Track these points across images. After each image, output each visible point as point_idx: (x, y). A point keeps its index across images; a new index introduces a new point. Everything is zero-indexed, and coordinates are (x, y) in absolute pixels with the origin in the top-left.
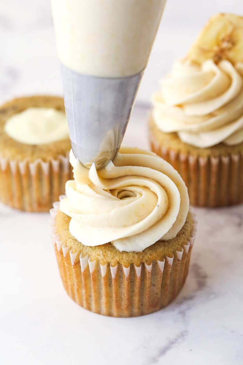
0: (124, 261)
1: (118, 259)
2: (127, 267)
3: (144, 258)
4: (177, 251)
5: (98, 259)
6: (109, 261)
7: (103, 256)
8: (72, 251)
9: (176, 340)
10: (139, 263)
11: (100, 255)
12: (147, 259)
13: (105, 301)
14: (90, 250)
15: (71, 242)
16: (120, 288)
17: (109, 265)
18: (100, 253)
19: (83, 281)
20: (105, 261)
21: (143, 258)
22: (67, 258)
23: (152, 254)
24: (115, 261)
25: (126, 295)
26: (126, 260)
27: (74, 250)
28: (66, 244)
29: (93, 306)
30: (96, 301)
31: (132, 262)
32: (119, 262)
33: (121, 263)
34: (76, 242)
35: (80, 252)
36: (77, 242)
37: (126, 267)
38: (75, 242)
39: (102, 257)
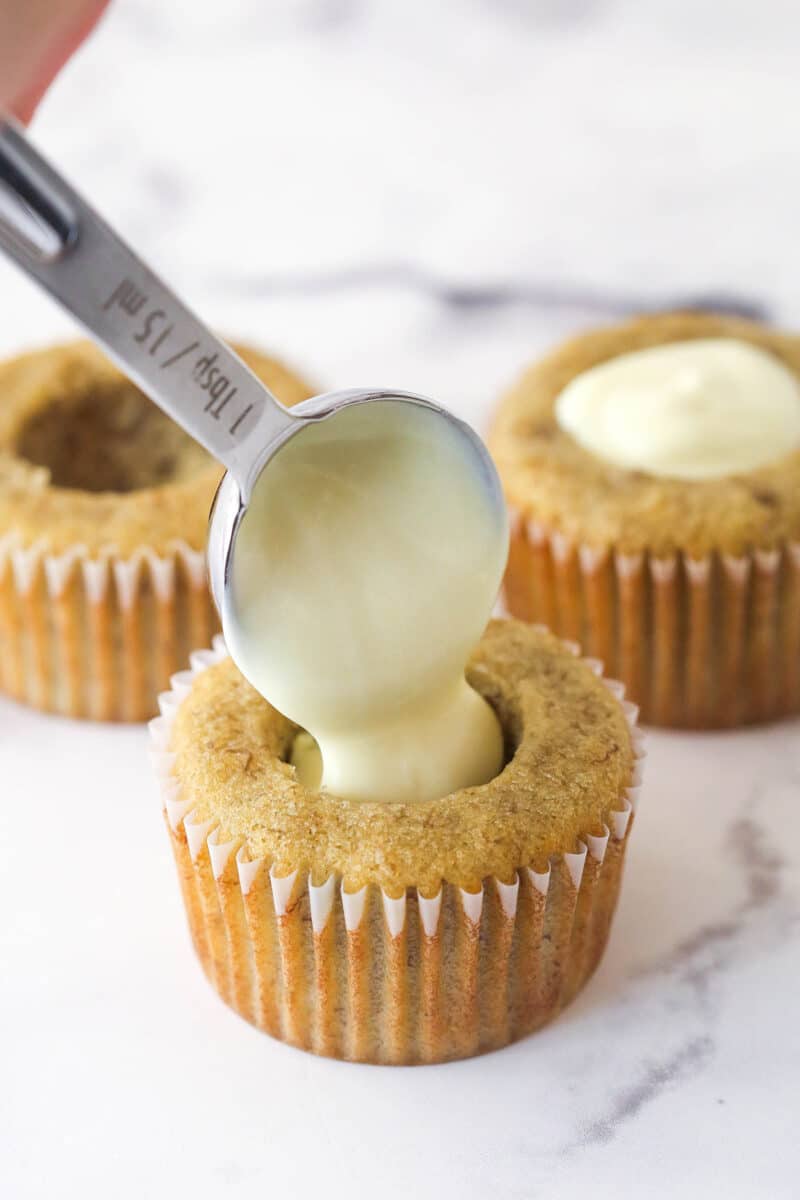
0: (461, 874)
1: (442, 871)
2: (476, 893)
3: (524, 852)
4: (612, 812)
5: (372, 881)
6: (412, 880)
7: (389, 868)
8: (275, 869)
9: (674, 1067)
10: (510, 872)
11: (377, 866)
12: (532, 852)
13: (396, 1018)
14: (340, 857)
15: (264, 840)
16: (444, 964)
17: (412, 895)
18: (378, 862)
19: (318, 964)
20: (399, 883)
21: (521, 853)
22: (252, 898)
23: (545, 836)
24: (432, 877)
25: (467, 983)
26: (469, 868)
27: (281, 865)
28: (247, 850)
29: (353, 1041)
30: (363, 1022)
31: (489, 873)
32: (446, 878)
33: (452, 881)
34: (283, 837)
35: (306, 868)
36: (287, 838)
37: (471, 890)
38: (279, 838)
39: (388, 873)
